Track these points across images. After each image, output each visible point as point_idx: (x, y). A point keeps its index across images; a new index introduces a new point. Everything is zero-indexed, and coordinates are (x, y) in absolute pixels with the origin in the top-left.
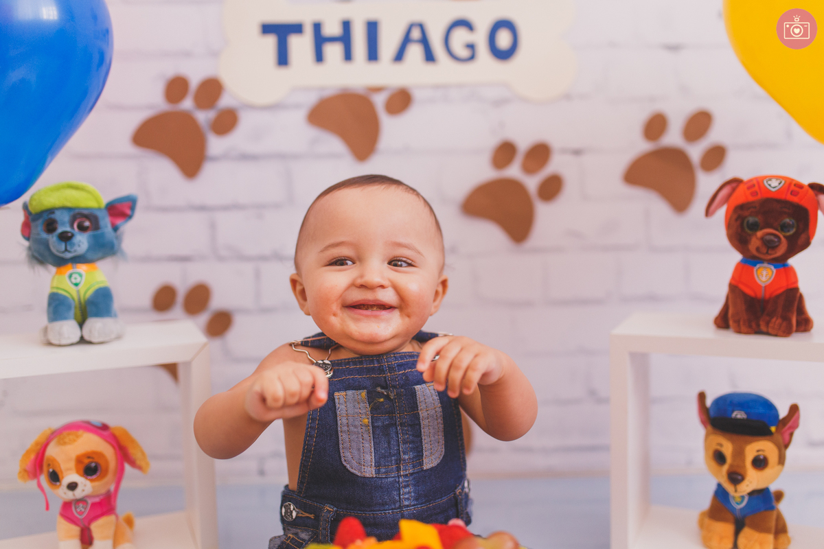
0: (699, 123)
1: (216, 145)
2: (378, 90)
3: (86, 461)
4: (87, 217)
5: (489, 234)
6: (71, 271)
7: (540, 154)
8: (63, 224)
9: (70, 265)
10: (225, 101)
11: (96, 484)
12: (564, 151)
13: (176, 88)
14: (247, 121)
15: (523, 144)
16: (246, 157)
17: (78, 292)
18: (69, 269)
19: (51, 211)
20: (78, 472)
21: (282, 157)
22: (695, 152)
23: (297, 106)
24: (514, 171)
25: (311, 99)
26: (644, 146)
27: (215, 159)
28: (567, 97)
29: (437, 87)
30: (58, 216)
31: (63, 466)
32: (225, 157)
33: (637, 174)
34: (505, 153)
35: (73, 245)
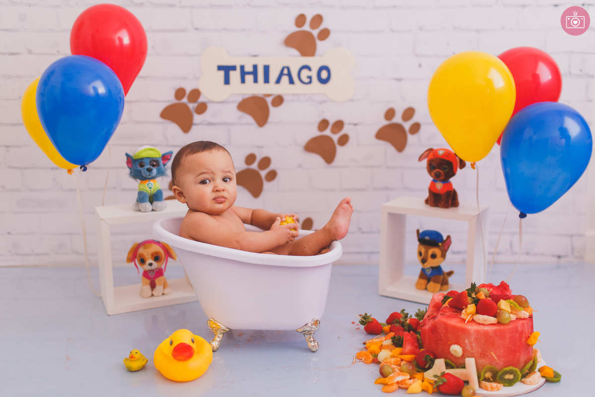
0: (409, 113)
1: (197, 118)
2: (269, 95)
3: (155, 255)
4: (155, 161)
5: (316, 160)
6: (148, 182)
7: (339, 125)
8: (147, 164)
9: (148, 180)
10: (201, 99)
11: (159, 264)
12: (349, 124)
13: (180, 93)
14: (211, 108)
15: (332, 121)
16: (210, 124)
17: (151, 191)
18: (147, 182)
19: (142, 159)
20: (152, 259)
21: (226, 124)
22: (407, 126)
23: (233, 102)
24: (328, 132)
25: (239, 99)
26: (386, 123)
27: (196, 124)
28: (352, 100)
29: (294, 95)
30: (144, 160)
31: (147, 257)
32: (201, 124)
33: (382, 135)
34: (324, 124)
35: (152, 173)
